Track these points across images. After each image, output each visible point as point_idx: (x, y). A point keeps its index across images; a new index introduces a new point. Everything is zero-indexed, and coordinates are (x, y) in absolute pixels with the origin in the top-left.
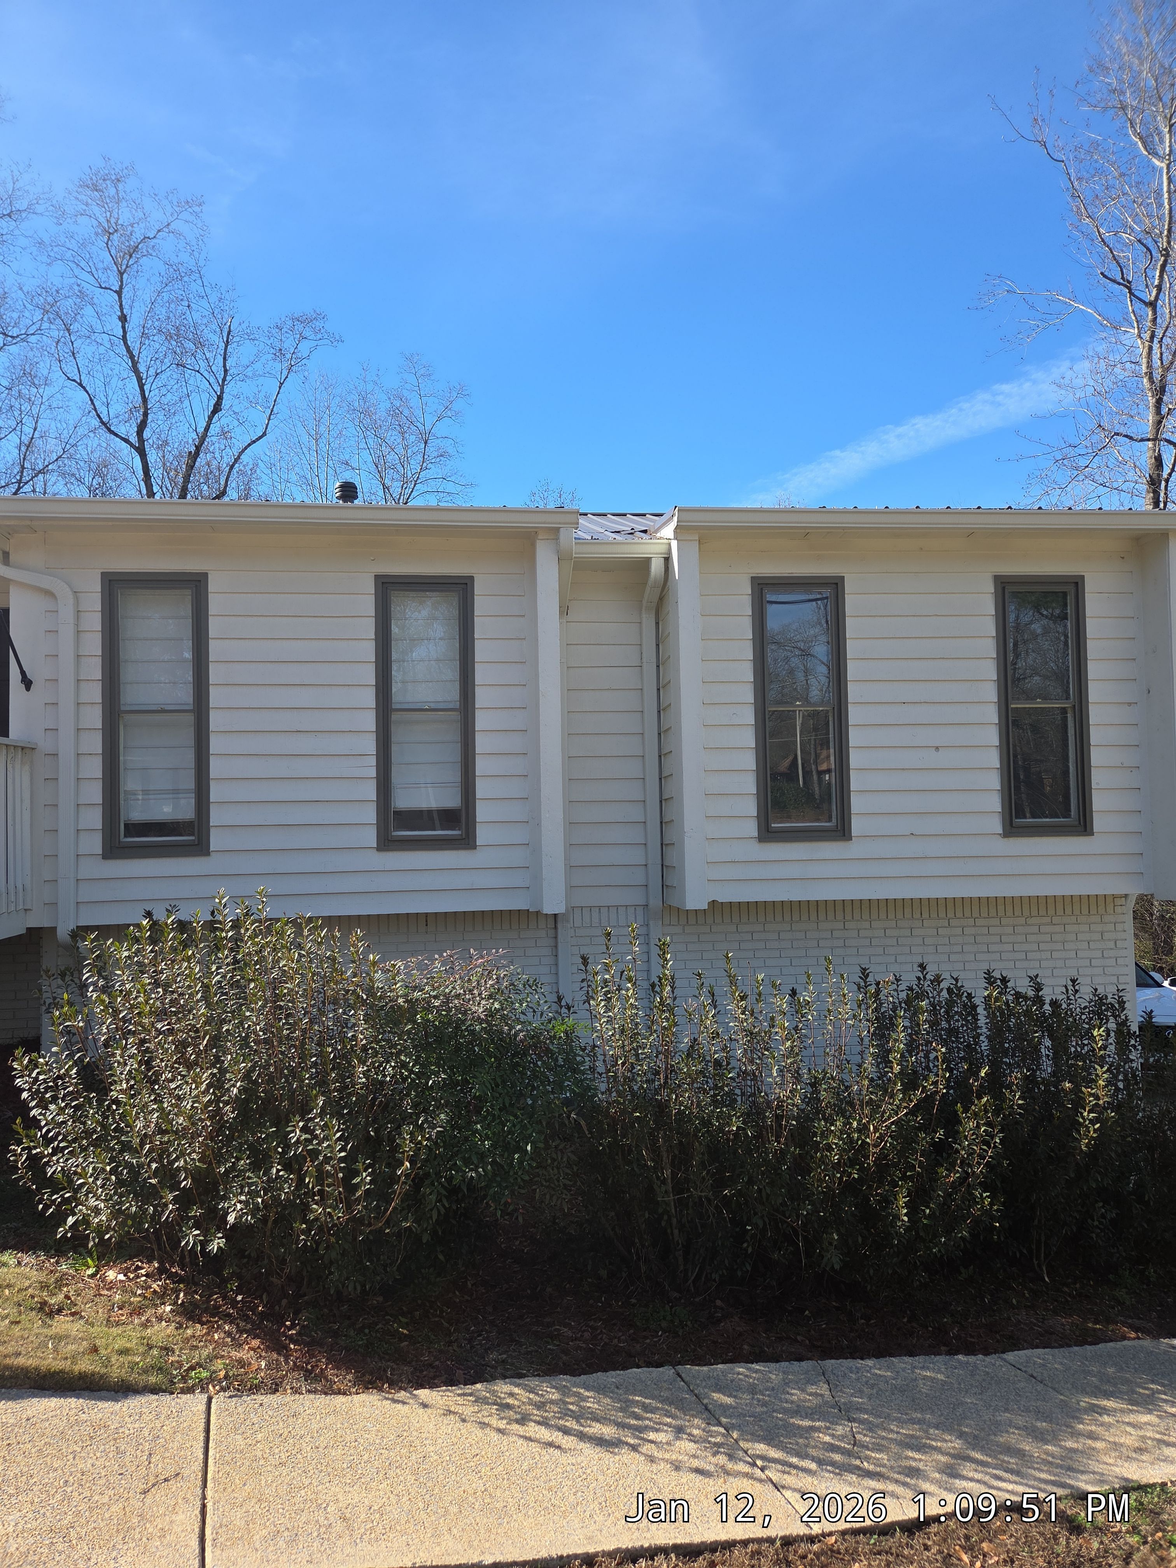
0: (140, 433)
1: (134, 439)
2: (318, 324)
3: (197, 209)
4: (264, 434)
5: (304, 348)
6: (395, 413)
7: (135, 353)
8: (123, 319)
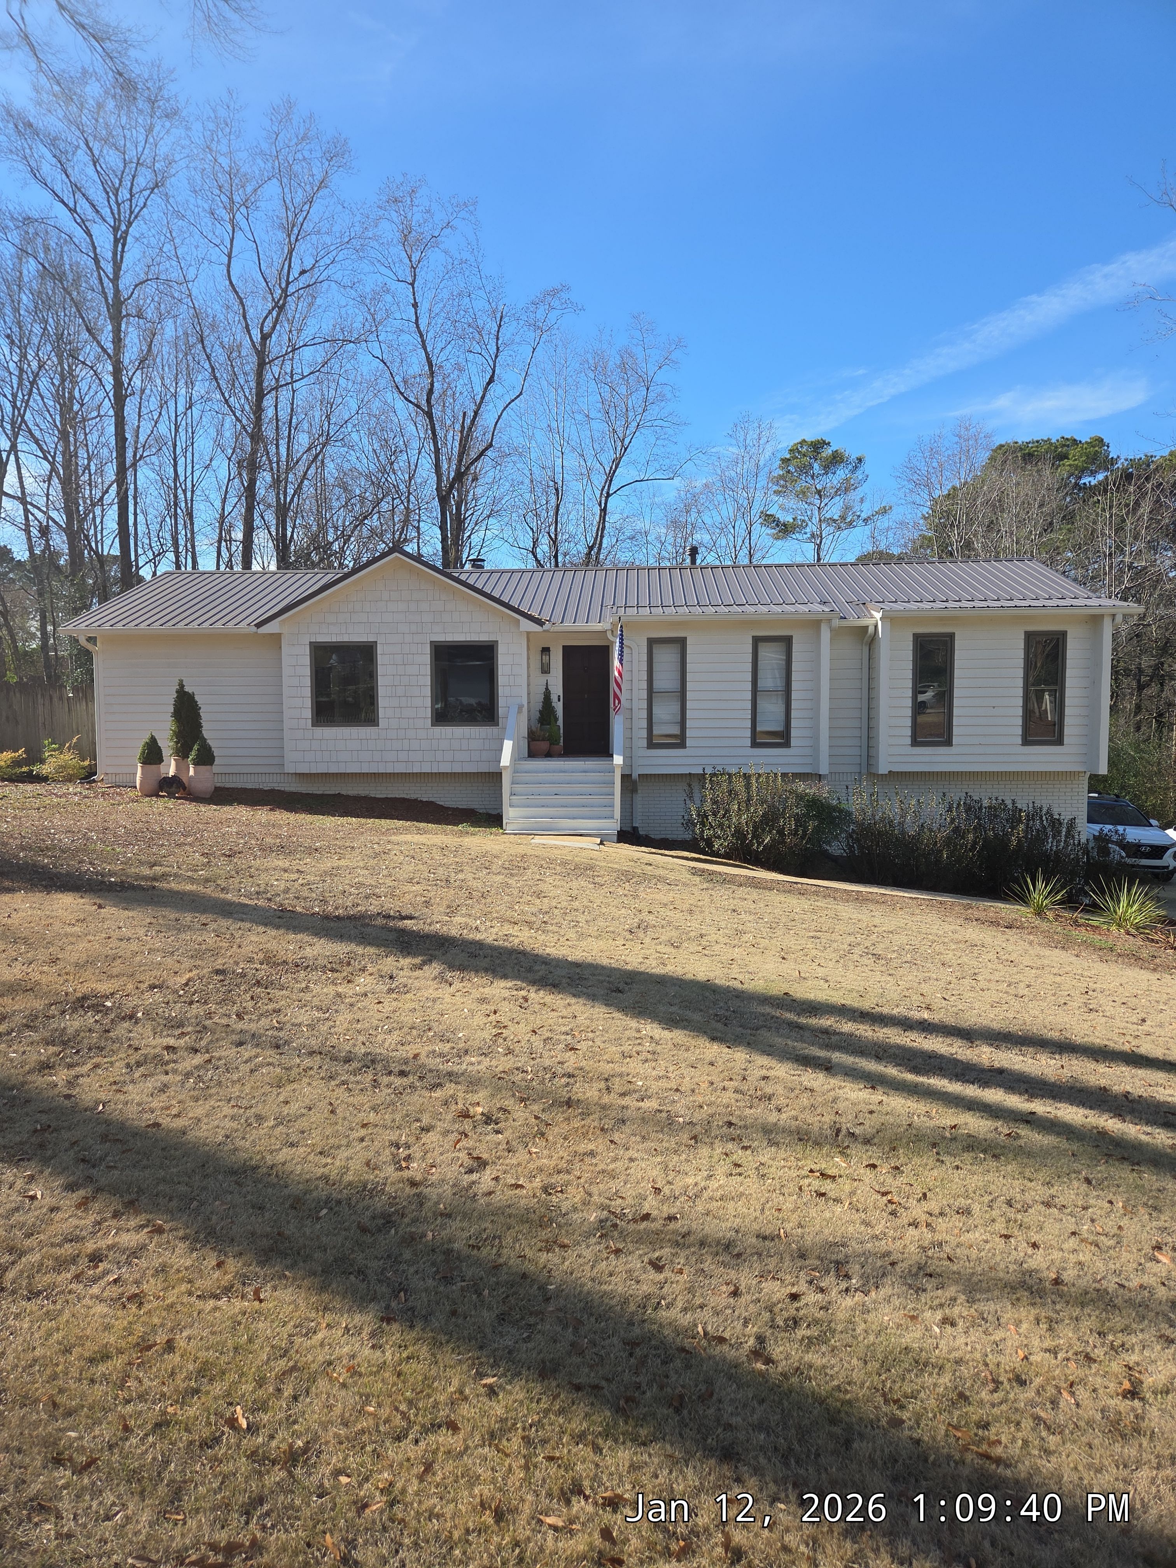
0: (428, 401)
1: (424, 403)
2: (564, 295)
3: (472, 208)
4: (521, 394)
5: (553, 316)
6: (623, 366)
7: (424, 333)
8: (415, 305)
